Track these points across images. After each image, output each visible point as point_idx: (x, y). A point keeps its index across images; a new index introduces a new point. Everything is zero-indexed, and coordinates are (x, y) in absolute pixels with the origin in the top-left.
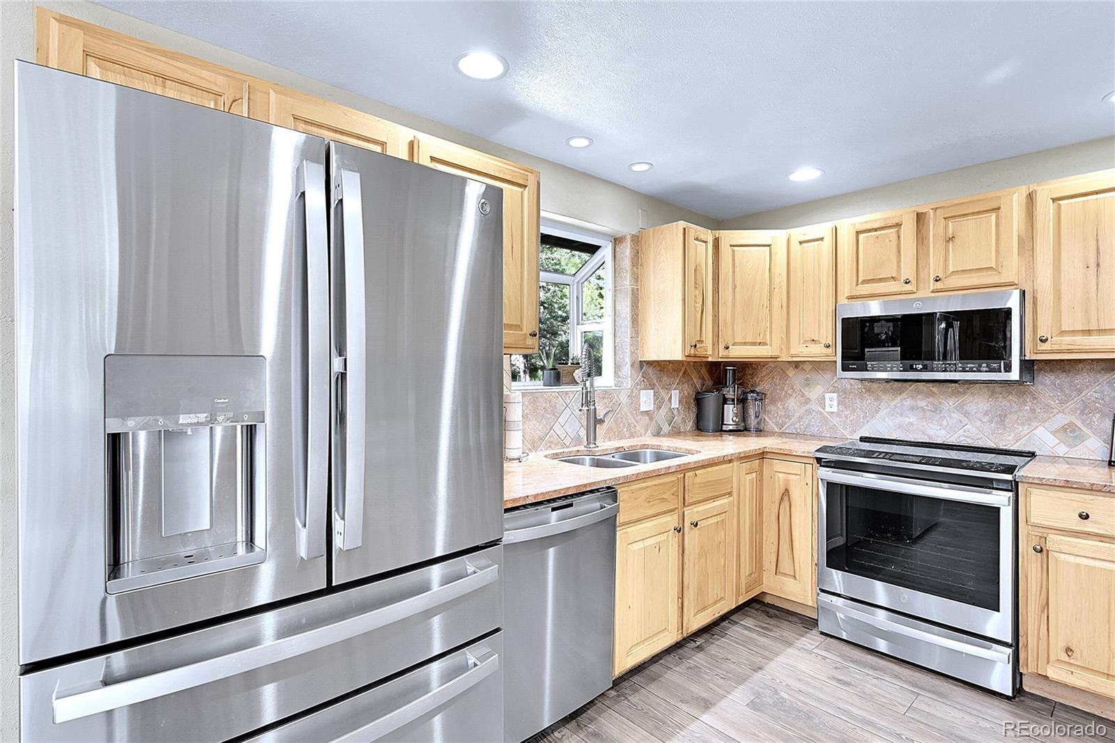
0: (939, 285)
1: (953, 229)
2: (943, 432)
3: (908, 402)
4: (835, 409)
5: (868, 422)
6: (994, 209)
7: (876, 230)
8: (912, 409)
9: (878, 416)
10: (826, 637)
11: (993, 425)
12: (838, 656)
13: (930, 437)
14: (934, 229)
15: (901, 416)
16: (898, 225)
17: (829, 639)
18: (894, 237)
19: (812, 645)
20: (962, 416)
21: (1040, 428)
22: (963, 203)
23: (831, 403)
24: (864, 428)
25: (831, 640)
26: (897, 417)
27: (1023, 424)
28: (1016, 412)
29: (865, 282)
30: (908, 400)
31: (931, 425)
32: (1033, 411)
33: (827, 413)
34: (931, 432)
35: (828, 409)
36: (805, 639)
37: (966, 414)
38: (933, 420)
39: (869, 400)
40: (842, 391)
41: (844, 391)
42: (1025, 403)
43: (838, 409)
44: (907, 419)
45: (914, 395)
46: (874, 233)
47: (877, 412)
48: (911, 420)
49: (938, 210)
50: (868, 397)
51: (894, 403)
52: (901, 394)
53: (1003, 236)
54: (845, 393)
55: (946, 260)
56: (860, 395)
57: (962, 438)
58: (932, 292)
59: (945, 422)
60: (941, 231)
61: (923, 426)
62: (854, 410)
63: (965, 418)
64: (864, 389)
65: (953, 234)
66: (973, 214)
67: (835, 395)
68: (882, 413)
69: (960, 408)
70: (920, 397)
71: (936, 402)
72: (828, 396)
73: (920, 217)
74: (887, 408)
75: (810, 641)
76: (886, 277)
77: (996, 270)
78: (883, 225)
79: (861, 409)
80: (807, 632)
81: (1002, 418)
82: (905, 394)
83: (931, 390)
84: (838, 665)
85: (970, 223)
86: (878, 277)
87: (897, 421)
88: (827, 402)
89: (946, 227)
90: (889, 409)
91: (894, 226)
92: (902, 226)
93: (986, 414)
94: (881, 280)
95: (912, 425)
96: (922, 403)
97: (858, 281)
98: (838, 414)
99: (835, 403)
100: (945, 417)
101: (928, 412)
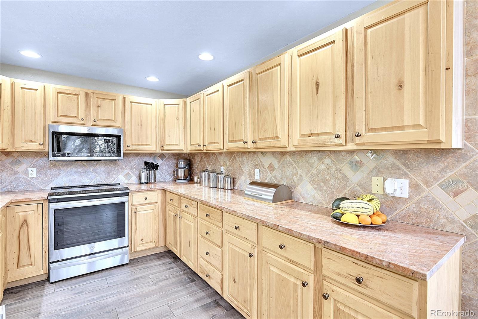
0: (95, 123)
1: (100, 103)
2: (88, 180)
3: (74, 170)
4: (35, 176)
5: (54, 180)
6: (114, 100)
7: (67, 94)
8: (76, 172)
9: (60, 177)
10: (55, 284)
11: (106, 176)
12: (68, 286)
13: (83, 183)
14: (93, 101)
15: (71, 176)
16: (78, 95)
17: (56, 283)
18: (76, 100)
19: (53, 290)
20: (96, 174)
21: (120, 175)
22: (103, 94)
23: (32, 173)
24: (52, 183)
25: (58, 283)
26: (69, 176)
27: (115, 174)
28: (113, 170)
29: (61, 116)
30: (74, 169)
31: (84, 178)
32: (118, 170)
33: (30, 178)
34: (83, 181)
35: (30, 176)
36: (45, 290)
37: (97, 173)
38: (84, 176)
39: (55, 170)
40: (39, 166)
41: (41, 166)
42: (116, 167)
43: (37, 176)
44: (73, 177)
45: (77, 167)
46: (66, 95)
47: (59, 175)
48: (75, 177)
49: (94, 94)
50: (54, 169)
51: (67, 170)
52: (70, 166)
53: (116, 110)
54: (41, 167)
55: (98, 114)
56: (50, 168)
57: (95, 182)
58: (92, 125)
59: (89, 177)
60: (96, 102)
61: (80, 179)
62: (46, 176)
63: (97, 174)
64: (52, 165)
65: (100, 104)
66: (107, 99)
67: (35, 169)
68: (61, 176)
69: (95, 171)
70: (79, 167)
71: (86, 169)
72: (30, 170)
73: (87, 94)
74: (64, 173)
75: (49, 289)
76: (72, 116)
77: (114, 121)
78: (71, 93)
79: (50, 174)
80: (44, 287)
81: (109, 173)
82: (72, 166)
83: (84, 164)
84: (72, 289)
85: (106, 102)
86: (68, 115)
87: (69, 178)
88: (30, 172)
89: (97, 101)
90: (65, 173)
91: (76, 95)
92: (80, 96)
93: (104, 172)
94: (70, 117)
95: (76, 179)
96: (80, 170)
97: (58, 115)
98: (36, 178)
99: (35, 173)
100: (89, 175)
101: (82, 174)
